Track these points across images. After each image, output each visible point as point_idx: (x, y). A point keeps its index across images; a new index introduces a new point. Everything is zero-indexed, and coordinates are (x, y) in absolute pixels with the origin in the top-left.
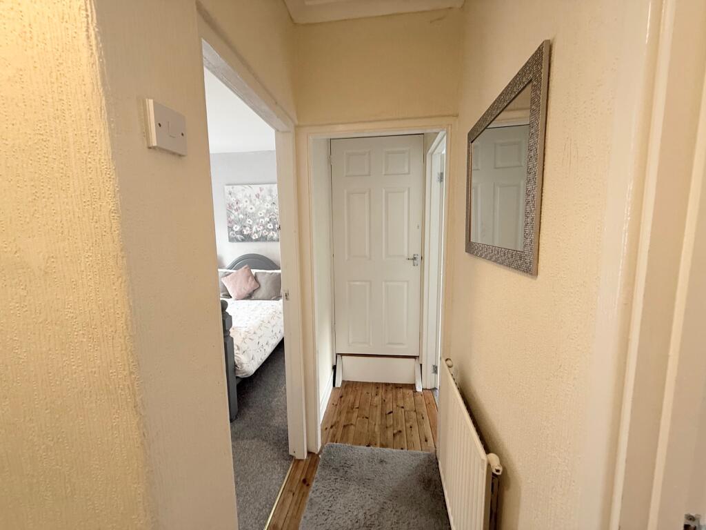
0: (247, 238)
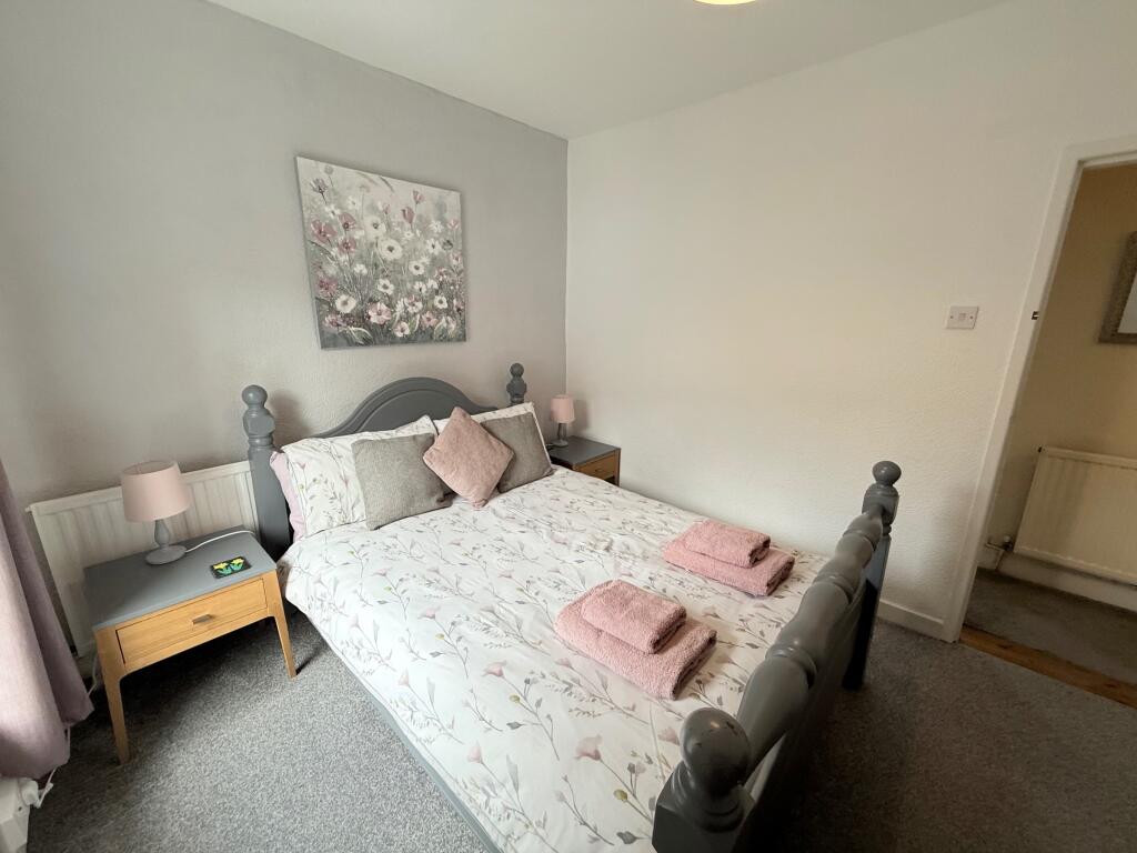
0: (380, 336)
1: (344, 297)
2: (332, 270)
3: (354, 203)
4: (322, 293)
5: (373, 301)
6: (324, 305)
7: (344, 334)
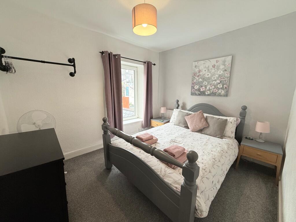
0: (202, 94)
1: (196, 86)
2: (195, 81)
3: (201, 67)
4: (193, 85)
5: (202, 86)
6: (193, 87)
7: (195, 93)
